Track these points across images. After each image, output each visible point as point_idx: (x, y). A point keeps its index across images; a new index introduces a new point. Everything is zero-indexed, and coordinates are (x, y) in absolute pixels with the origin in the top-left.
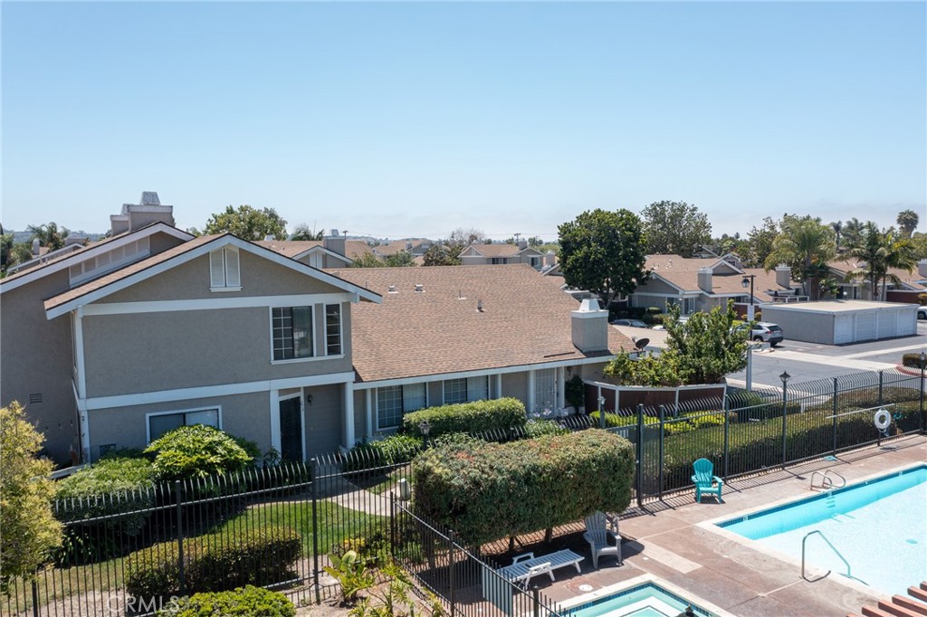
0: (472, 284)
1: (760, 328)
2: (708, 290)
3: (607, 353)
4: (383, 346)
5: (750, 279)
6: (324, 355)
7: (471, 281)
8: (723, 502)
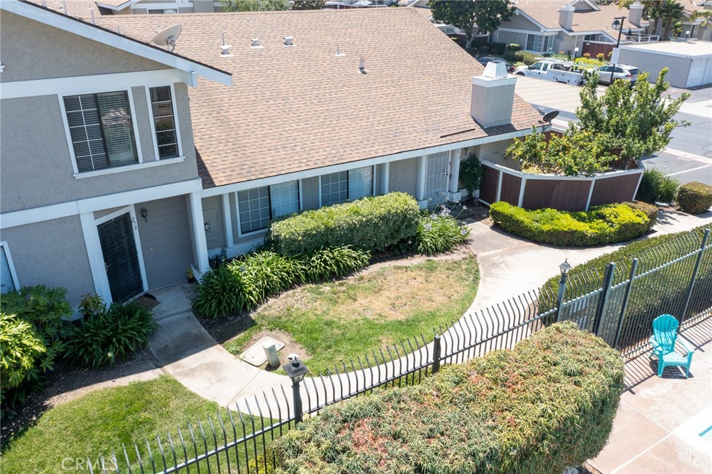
0: (351, 34)
1: (620, 71)
2: (567, 27)
3: (509, 128)
5: (620, 21)
6: (155, 160)
7: (349, 30)
8: (690, 376)
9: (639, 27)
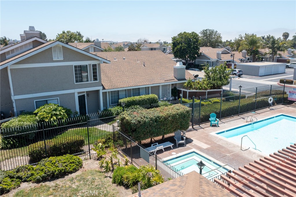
0: (142, 57)
1: (236, 71)
2: (219, 58)
3: (185, 79)
4: (112, 78)
5: (233, 55)
6: (92, 81)
7: (141, 56)
8: (219, 126)
9: (246, 58)
